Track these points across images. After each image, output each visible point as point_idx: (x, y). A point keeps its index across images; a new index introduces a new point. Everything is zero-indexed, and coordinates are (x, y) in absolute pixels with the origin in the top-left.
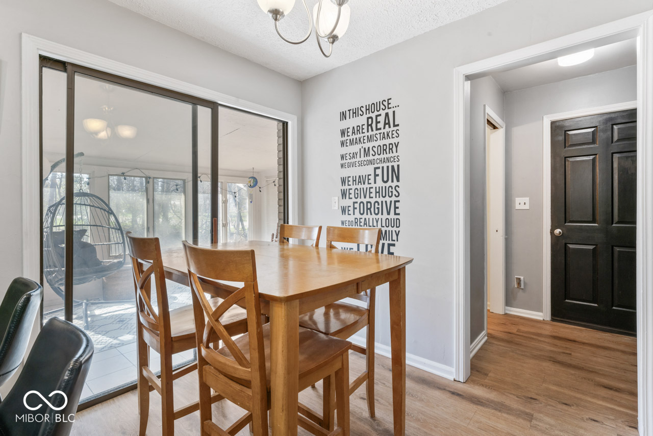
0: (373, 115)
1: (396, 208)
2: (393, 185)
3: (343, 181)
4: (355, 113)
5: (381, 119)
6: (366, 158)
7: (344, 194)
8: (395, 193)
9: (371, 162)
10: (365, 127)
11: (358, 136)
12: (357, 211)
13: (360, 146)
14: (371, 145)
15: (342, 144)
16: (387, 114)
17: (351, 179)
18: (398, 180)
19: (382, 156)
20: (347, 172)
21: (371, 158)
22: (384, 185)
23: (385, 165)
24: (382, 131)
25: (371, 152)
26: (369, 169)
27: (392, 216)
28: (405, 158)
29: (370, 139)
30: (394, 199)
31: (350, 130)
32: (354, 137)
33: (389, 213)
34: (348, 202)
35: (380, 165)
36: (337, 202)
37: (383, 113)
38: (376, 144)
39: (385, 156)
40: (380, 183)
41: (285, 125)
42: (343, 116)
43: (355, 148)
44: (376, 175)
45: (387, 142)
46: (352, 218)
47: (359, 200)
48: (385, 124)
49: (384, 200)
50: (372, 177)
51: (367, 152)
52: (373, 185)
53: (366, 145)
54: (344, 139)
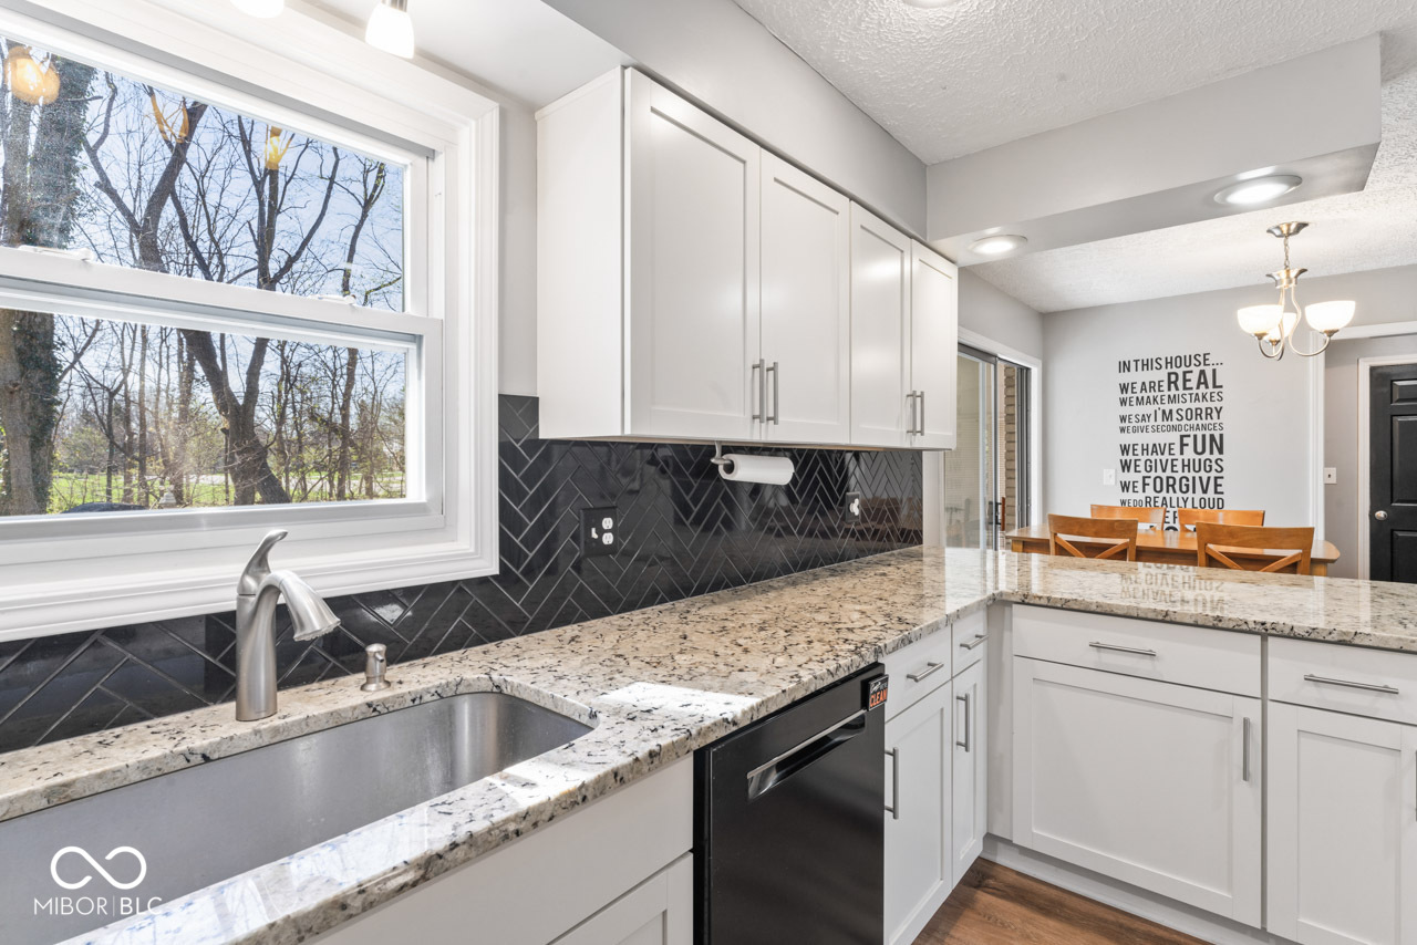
0: (1180, 372)
1: (1216, 485)
2: (1213, 458)
3: (1125, 450)
4: (1147, 365)
5: (1194, 377)
6: (1166, 423)
7: (1125, 466)
8: (1215, 466)
9: (1174, 428)
10: (1165, 384)
11: (1152, 394)
12: (1149, 489)
13: (1156, 407)
14: (1174, 407)
15: (1123, 402)
16: (1202, 372)
17: (1139, 448)
18: (1221, 451)
19: (1193, 422)
20: (1128, 439)
21: (1175, 422)
22: (1197, 457)
23: (1199, 434)
24: (1195, 391)
25: (1175, 415)
26: (1174, 437)
27: (1211, 494)
28: (1232, 425)
29: (1172, 399)
30: (1213, 474)
31: (1138, 387)
32: (1145, 395)
33: (1205, 492)
34: (1130, 476)
35: (1192, 433)
36: (1112, 476)
37: (1197, 371)
38: (1184, 407)
39: (1199, 422)
40: (1189, 453)
41: (1024, 372)
42: (1124, 366)
43: (1149, 409)
44: (1183, 445)
45: (1203, 405)
46: (1141, 496)
47: (1153, 474)
48: (1199, 383)
49: (1197, 475)
50: (1177, 448)
51: (1167, 415)
52: (1180, 458)
53: (1167, 407)
54: (1124, 395)
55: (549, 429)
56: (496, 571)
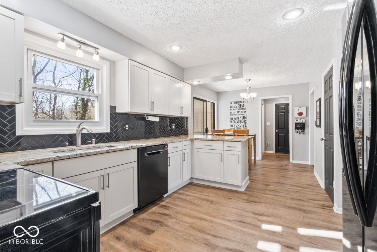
0: (240, 104)
1: (245, 125)
2: (245, 120)
3: (231, 119)
4: (234, 103)
5: (242, 105)
6: (238, 114)
7: (231, 122)
8: (245, 122)
9: (239, 115)
10: (237, 106)
11: (235, 108)
12: (235, 126)
13: (236, 111)
14: (239, 111)
15: (231, 110)
16: (243, 104)
17: (233, 118)
18: (246, 119)
19: (242, 113)
20: (232, 117)
21: (239, 114)
22: (243, 120)
23: (243, 116)
24: (242, 108)
25: (239, 112)
26: (239, 116)
27: (245, 127)
28: (248, 114)
29: (239, 109)
30: (245, 123)
31: (233, 107)
32: (234, 108)
33: (244, 126)
34: (232, 124)
35: (242, 115)
36: (229, 124)
37: (242, 104)
38: (240, 111)
39: (243, 113)
40: (241, 119)
41: (214, 104)
42: (231, 103)
43: (235, 111)
44: (240, 118)
45: (243, 110)
46: (234, 127)
47: (236, 123)
48: (243, 106)
49: (242, 123)
50: (239, 118)
51: (238, 112)
52: (240, 120)
53: (238, 111)
54: (231, 108)
55: (117, 111)
56: (110, 132)
